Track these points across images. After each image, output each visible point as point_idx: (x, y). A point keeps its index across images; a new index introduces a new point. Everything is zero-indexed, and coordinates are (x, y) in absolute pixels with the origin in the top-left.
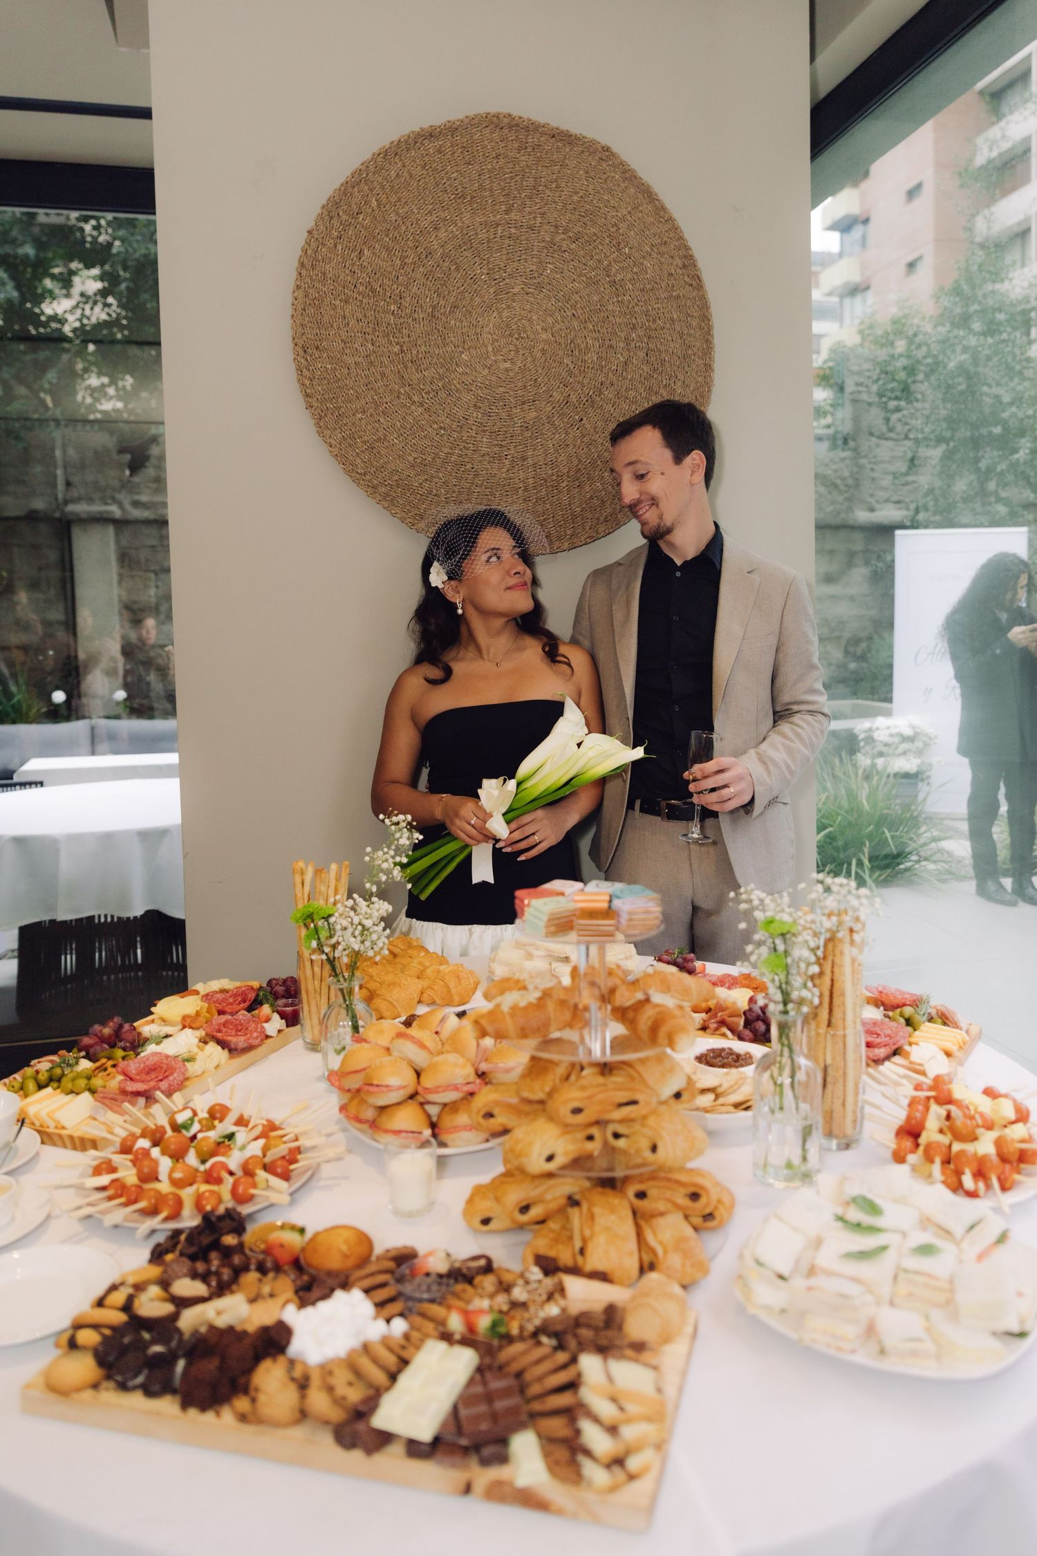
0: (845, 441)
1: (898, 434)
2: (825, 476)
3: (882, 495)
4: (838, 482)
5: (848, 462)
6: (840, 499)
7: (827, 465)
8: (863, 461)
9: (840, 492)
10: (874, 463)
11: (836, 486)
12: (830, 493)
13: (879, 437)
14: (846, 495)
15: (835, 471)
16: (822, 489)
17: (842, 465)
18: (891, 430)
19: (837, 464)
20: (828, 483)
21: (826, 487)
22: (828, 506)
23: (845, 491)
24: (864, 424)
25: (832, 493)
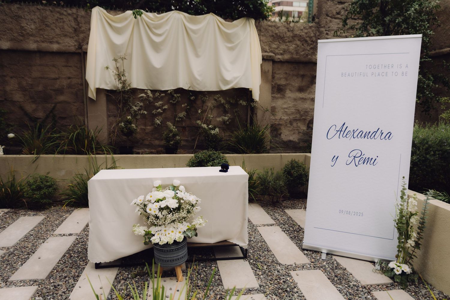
0: (313, 19)
1: (342, 15)
2: (300, 36)
4: (308, 39)
5: (313, 29)
6: (308, 48)
7: (302, 30)
8: (322, 30)
9: (308, 45)
10: (328, 31)
11: (306, 41)
12: (303, 44)
13: (331, 17)
14: (312, 46)
15: (306, 33)
16: (298, 43)
17: (310, 30)
18: (338, 13)
19: (307, 29)
20: (302, 40)
21: (301, 41)
22: (301, 52)
23: (311, 44)
24: (324, 9)
25: (304, 45)
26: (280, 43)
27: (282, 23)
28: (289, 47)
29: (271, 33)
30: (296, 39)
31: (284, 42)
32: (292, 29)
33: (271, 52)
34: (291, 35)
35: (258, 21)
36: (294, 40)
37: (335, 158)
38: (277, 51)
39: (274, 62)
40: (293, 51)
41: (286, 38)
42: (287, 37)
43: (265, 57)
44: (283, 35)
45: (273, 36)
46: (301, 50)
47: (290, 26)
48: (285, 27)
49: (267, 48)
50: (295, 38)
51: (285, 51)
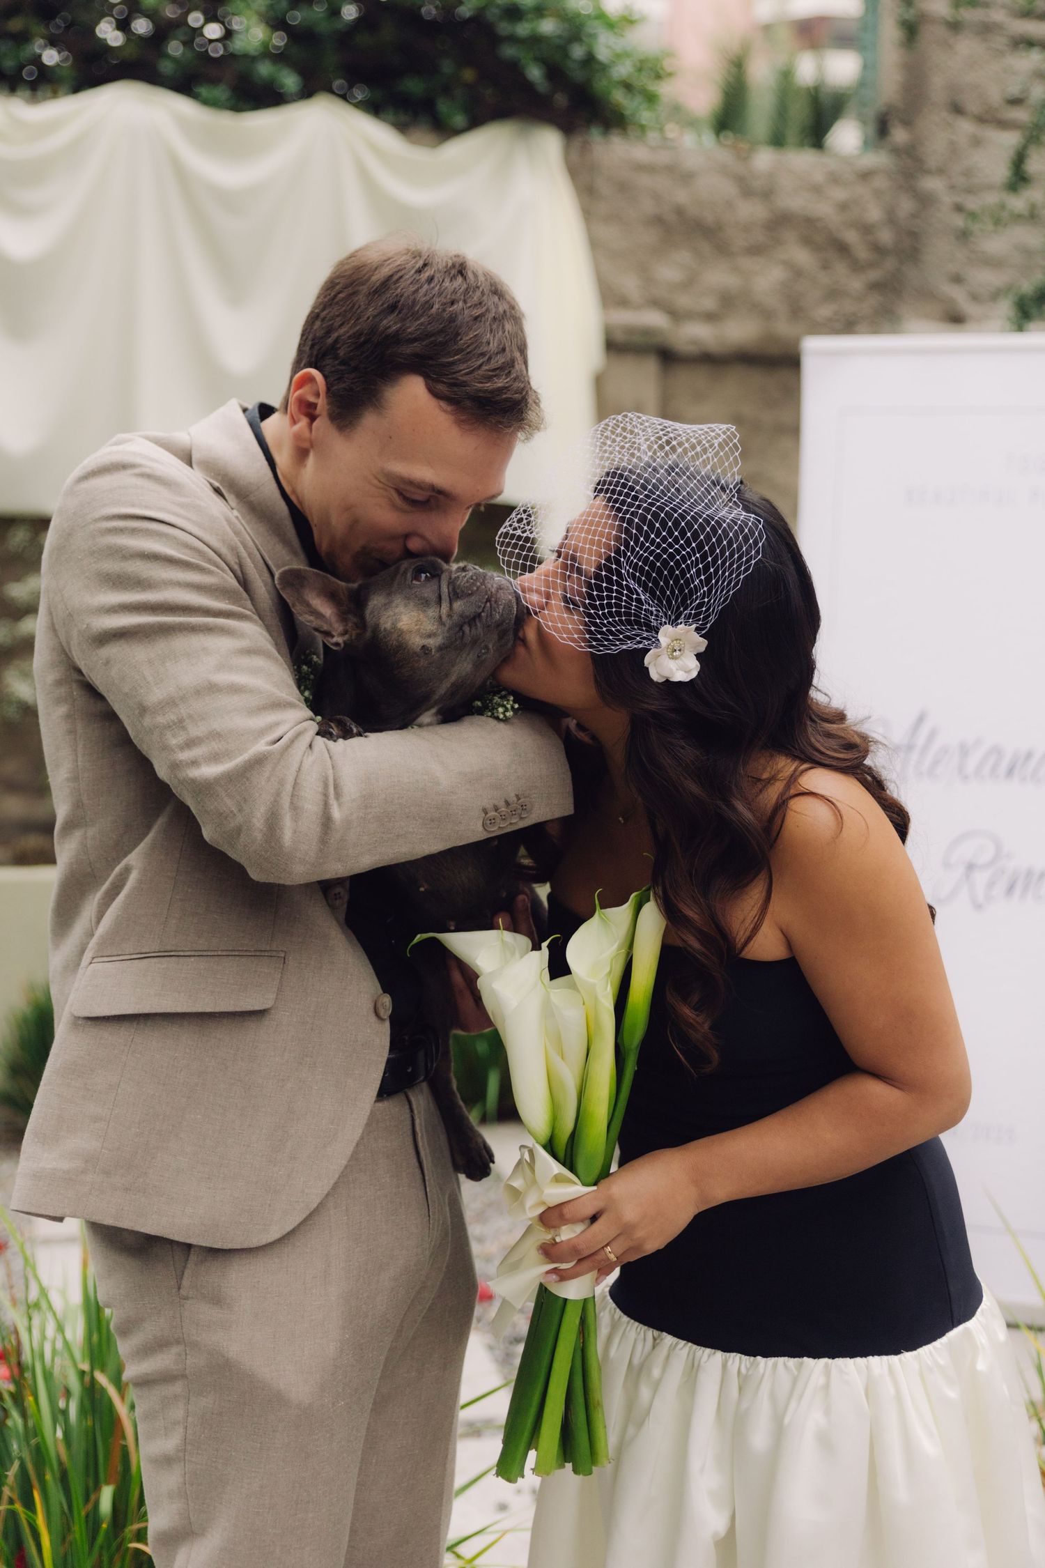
0: (883, 130)
2: (811, 220)
3: (986, 278)
4: (851, 236)
5: (880, 182)
6: (856, 284)
7: (817, 190)
8: (932, 184)
9: (857, 267)
10: (959, 190)
11: (842, 249)
12: (825, 266)
13: (981, 120)
14: (874, 275)
15: (843, 207)
16: (802, 256)
17: (860, 191)
18: (1016, 102)
19: (846, 185)
20: (822, 240)
21: (815, 249)
23: (871, 265)
24: (938, 81)
25: (835, 267)
26: (699, 255)
27: (708, 152)
28: (750, 278)
29: (648, 206)
30: (789, 236)
31: (723, 249)
32: (762, 186)
33: (656, 303)
34: (761, 212)
35: (577, 142)
36: (778, 242)
38: (684, 301)
39: (667, 357)
40: (770, 299)
41: (732, 233)
42: (739, 227)
43: (619, 337)
44: (718, 216)
45: (658, 221)
47: (753, 172)
48: (724, 171)
49: (630, 284)
50: (784, 233)
51: (728, 303)
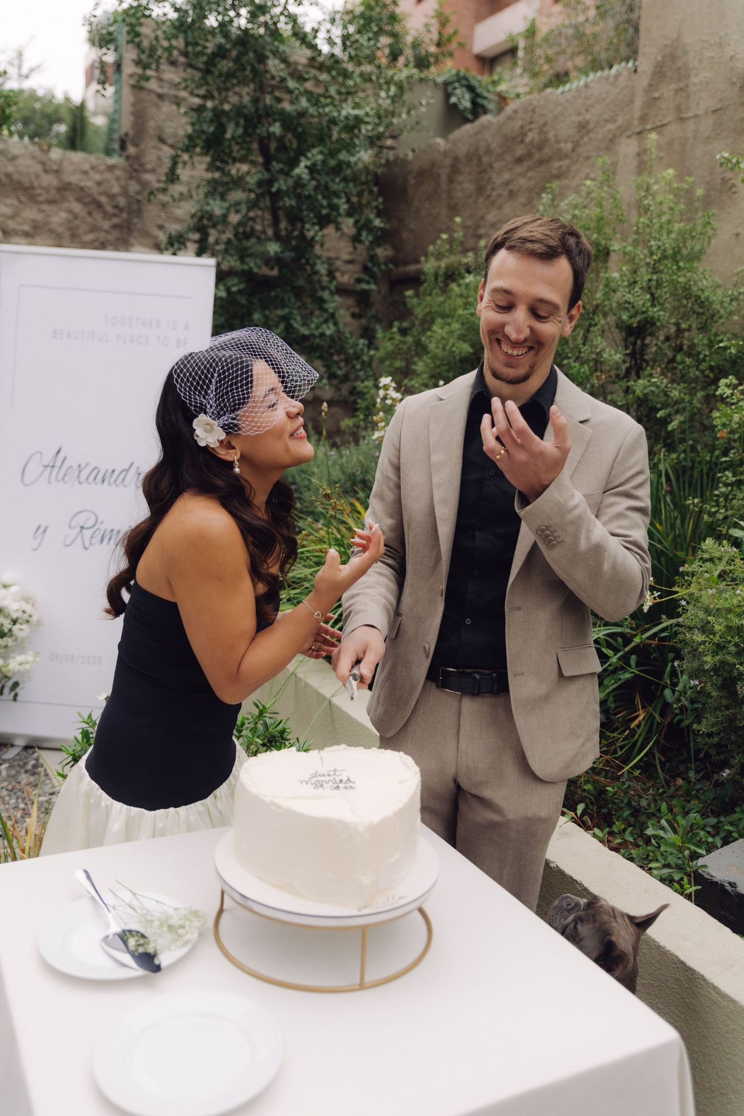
0: (123, 146)
2: (82, 189)
4: (103, 199)
5: (118, 173)
6: (106, 225)
7: (85, 173)
8: (148, 177)
9: (106, 216)
11: (99, 206)
12: (90, 213)
13: (174, 147)
14: (115, 221)
15: (99, 184)
16: (77, 207)
17: (108, 176)
19: (100, 172)
20: (87, 200)
21: (85, 204)
22: (86, 233)
23: (114, 215)
24: (152, 123)
25: (95, 215)
26: (20, 202)
27: (26, 148)
28: (48, 216)
30: (70, 196)
31: (33, 199)
32: (55, 167)
34: (54, 182)
36: (64, 199)
37: (41, 531)
38: (11, 225)
40: (60, 230)
41: (38, 191)
42: (42, 188)
44: (31, 181)
46: (84, 228)
47: (50, 160)
48: (34, 157)
50: (67, 194)
